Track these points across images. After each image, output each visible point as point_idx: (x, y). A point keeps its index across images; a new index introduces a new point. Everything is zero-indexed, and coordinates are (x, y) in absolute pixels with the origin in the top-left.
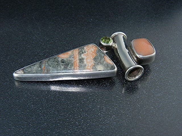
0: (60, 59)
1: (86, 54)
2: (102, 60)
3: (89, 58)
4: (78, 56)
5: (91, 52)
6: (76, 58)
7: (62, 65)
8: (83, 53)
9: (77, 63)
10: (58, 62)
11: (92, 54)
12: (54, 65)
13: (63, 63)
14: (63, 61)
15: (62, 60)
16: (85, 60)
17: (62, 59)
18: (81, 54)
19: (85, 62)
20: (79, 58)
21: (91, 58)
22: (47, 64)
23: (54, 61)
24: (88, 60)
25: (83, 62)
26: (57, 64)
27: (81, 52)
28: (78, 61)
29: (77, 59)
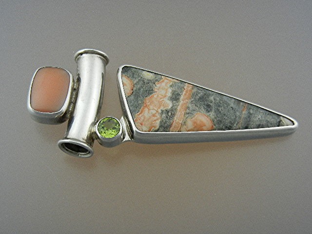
0: (212, 114)
1: (162, 108)
2: (139, 86)
3: (160, 96)
4: (179, 108)
5: (151, 107)
6: (182, 105)
7: (211, 102)
8: (167, 112)
9: (185, 94)
10: (218, 111)
11: (152, 102)
12: (224, 108)
13: (209, 105)
14: (208, 108)
15: (209, 112)
16: (169, 94)
17: (208, 114)
18: (172, 110)
19: (170, 90)
20: (177, 104)
21: (155, 96)
22: (238, 114)
23: (225, 115)
24: (163, 92)
25: (173, 93)
26: (219, 106)
27: (170, 114)
28: (182, 97)
29: (181, 102)
